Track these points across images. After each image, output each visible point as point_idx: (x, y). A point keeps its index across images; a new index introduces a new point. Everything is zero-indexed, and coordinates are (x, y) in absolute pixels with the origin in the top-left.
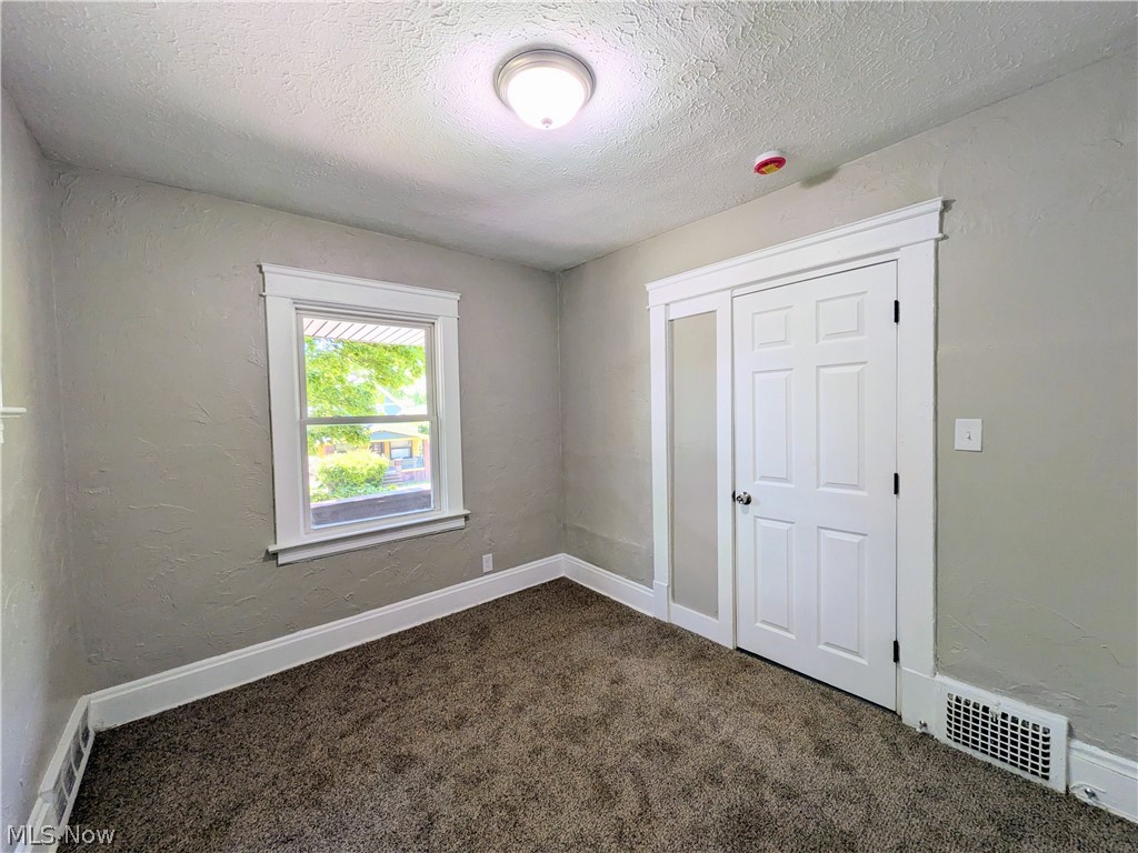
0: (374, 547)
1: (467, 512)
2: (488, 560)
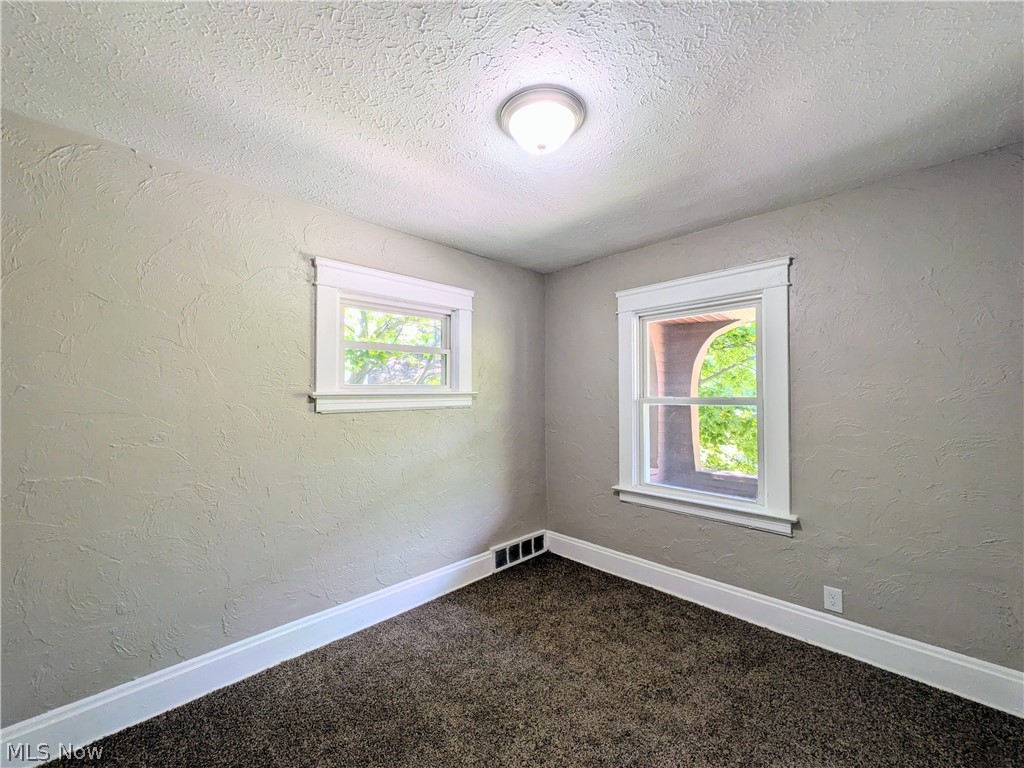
0: (685, 516)
1: (794, 518)
2: (833, 595)
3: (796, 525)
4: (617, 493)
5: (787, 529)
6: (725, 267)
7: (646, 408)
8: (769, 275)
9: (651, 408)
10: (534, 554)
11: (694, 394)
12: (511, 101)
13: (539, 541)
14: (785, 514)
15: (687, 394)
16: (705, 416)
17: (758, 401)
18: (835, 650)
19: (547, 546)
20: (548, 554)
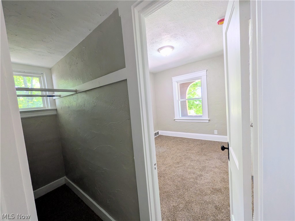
1: (209, 119)
2: (216, 132)
3: (209, 120)
4: (175, 120)
5: (208, 121)
6: (195, 72)
7: (180, 102)
8: (203, 73)
9: (181, 102)
10: (157, 136)
11: (187, 98)
12: (161, 48)
13: (158, 133)
14: (208, 119)
15: (186, 98)
16: (189, 103)
17: (202, 98)
18: (216, 141)
19: (160, 134)
20: (160, 135)
